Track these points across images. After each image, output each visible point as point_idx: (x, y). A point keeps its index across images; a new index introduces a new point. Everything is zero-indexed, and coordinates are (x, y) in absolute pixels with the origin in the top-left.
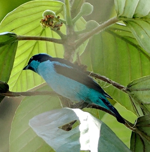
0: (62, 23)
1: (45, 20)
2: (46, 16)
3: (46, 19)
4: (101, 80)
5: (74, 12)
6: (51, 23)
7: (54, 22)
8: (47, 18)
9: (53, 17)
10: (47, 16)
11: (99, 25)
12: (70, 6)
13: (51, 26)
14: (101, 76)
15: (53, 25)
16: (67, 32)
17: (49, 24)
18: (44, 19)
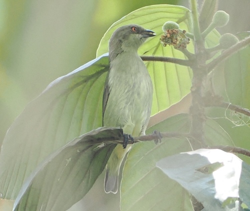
0: (189, 40)
1: (167, 36)
2: (168, 31)
3: (169, 36)
4: (242, 114)
5: (204, 22)
6: (174, 41)
7: (179, 38)
8: (170, 33)
9: (177, 32)
10: (170, 31)
11: (239, 42)
12: (198, 14)
13: (174, 43)
14: (242, 109)
15: (178, 43)
16: (195, 49)
17: (172, 41)
18: (165, 35)
